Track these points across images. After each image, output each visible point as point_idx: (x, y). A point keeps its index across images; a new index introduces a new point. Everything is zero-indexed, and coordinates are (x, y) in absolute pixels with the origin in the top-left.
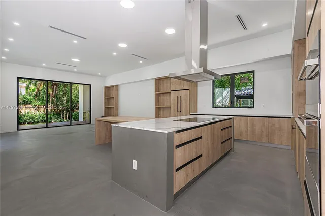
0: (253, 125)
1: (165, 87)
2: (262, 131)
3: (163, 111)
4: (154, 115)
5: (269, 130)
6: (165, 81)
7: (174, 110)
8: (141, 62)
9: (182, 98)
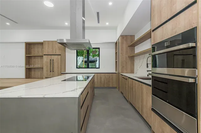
0: (101, 78)
1: (36, 51)
2: (105, 81)
3: (34, 71)
4: (23, 76)
5: (108, 80)
6: (36, 46)
7: (47, 71)
8: (8, 24)
9: (54, 61)
